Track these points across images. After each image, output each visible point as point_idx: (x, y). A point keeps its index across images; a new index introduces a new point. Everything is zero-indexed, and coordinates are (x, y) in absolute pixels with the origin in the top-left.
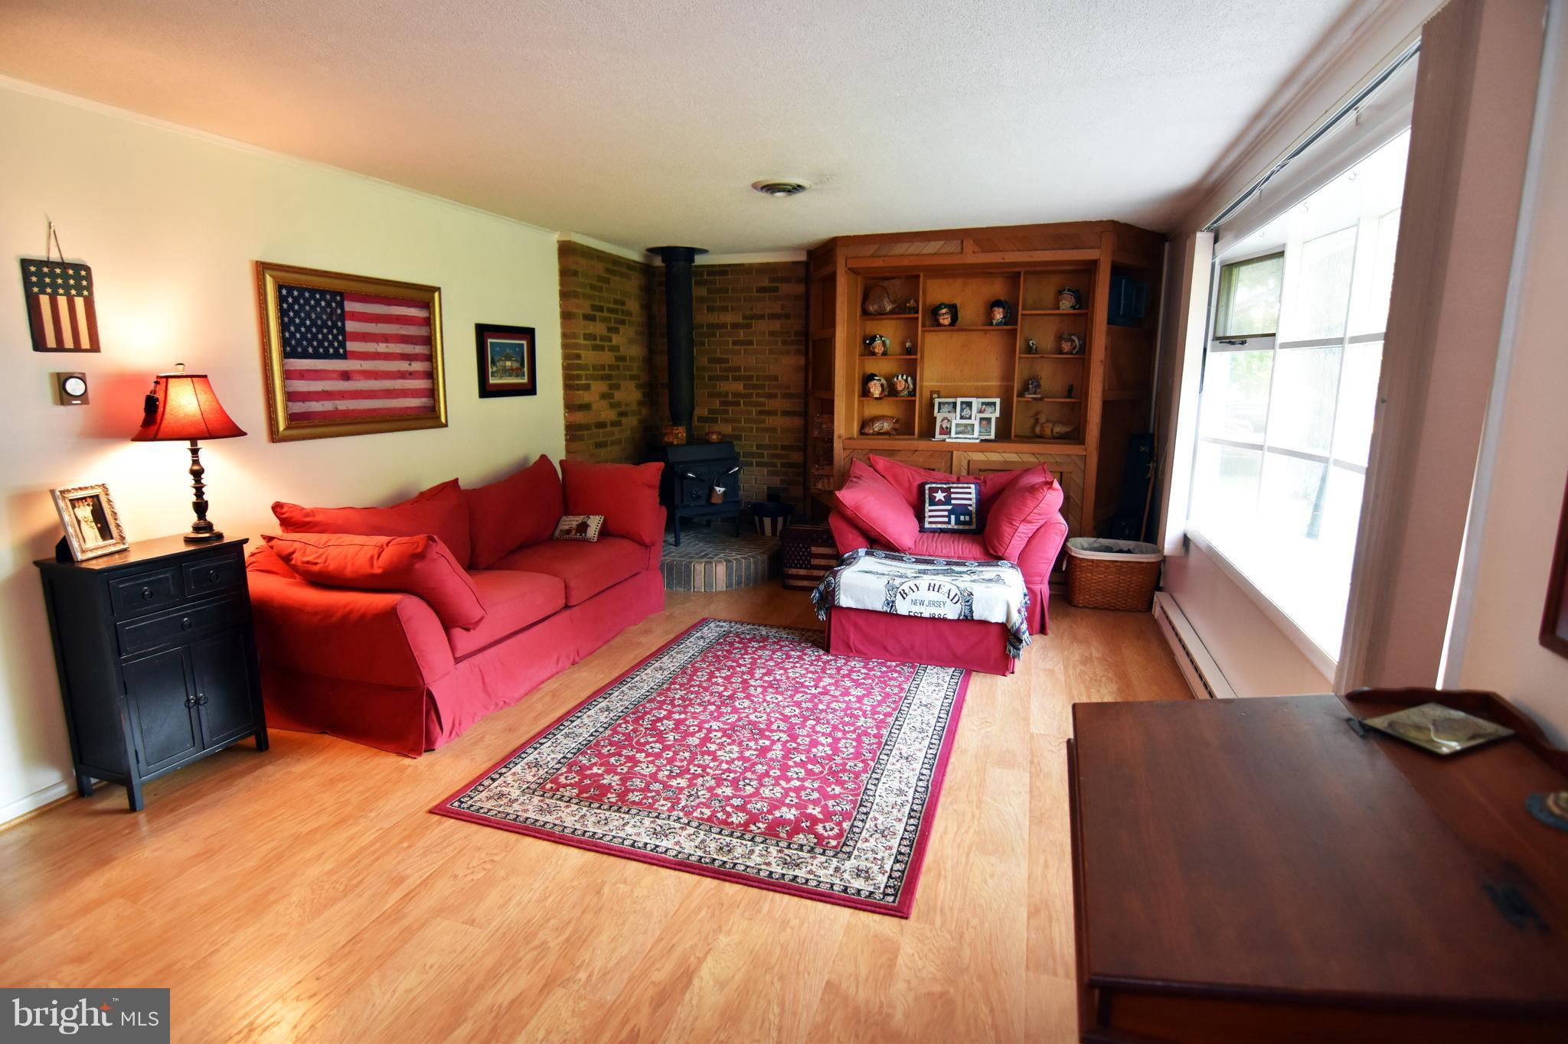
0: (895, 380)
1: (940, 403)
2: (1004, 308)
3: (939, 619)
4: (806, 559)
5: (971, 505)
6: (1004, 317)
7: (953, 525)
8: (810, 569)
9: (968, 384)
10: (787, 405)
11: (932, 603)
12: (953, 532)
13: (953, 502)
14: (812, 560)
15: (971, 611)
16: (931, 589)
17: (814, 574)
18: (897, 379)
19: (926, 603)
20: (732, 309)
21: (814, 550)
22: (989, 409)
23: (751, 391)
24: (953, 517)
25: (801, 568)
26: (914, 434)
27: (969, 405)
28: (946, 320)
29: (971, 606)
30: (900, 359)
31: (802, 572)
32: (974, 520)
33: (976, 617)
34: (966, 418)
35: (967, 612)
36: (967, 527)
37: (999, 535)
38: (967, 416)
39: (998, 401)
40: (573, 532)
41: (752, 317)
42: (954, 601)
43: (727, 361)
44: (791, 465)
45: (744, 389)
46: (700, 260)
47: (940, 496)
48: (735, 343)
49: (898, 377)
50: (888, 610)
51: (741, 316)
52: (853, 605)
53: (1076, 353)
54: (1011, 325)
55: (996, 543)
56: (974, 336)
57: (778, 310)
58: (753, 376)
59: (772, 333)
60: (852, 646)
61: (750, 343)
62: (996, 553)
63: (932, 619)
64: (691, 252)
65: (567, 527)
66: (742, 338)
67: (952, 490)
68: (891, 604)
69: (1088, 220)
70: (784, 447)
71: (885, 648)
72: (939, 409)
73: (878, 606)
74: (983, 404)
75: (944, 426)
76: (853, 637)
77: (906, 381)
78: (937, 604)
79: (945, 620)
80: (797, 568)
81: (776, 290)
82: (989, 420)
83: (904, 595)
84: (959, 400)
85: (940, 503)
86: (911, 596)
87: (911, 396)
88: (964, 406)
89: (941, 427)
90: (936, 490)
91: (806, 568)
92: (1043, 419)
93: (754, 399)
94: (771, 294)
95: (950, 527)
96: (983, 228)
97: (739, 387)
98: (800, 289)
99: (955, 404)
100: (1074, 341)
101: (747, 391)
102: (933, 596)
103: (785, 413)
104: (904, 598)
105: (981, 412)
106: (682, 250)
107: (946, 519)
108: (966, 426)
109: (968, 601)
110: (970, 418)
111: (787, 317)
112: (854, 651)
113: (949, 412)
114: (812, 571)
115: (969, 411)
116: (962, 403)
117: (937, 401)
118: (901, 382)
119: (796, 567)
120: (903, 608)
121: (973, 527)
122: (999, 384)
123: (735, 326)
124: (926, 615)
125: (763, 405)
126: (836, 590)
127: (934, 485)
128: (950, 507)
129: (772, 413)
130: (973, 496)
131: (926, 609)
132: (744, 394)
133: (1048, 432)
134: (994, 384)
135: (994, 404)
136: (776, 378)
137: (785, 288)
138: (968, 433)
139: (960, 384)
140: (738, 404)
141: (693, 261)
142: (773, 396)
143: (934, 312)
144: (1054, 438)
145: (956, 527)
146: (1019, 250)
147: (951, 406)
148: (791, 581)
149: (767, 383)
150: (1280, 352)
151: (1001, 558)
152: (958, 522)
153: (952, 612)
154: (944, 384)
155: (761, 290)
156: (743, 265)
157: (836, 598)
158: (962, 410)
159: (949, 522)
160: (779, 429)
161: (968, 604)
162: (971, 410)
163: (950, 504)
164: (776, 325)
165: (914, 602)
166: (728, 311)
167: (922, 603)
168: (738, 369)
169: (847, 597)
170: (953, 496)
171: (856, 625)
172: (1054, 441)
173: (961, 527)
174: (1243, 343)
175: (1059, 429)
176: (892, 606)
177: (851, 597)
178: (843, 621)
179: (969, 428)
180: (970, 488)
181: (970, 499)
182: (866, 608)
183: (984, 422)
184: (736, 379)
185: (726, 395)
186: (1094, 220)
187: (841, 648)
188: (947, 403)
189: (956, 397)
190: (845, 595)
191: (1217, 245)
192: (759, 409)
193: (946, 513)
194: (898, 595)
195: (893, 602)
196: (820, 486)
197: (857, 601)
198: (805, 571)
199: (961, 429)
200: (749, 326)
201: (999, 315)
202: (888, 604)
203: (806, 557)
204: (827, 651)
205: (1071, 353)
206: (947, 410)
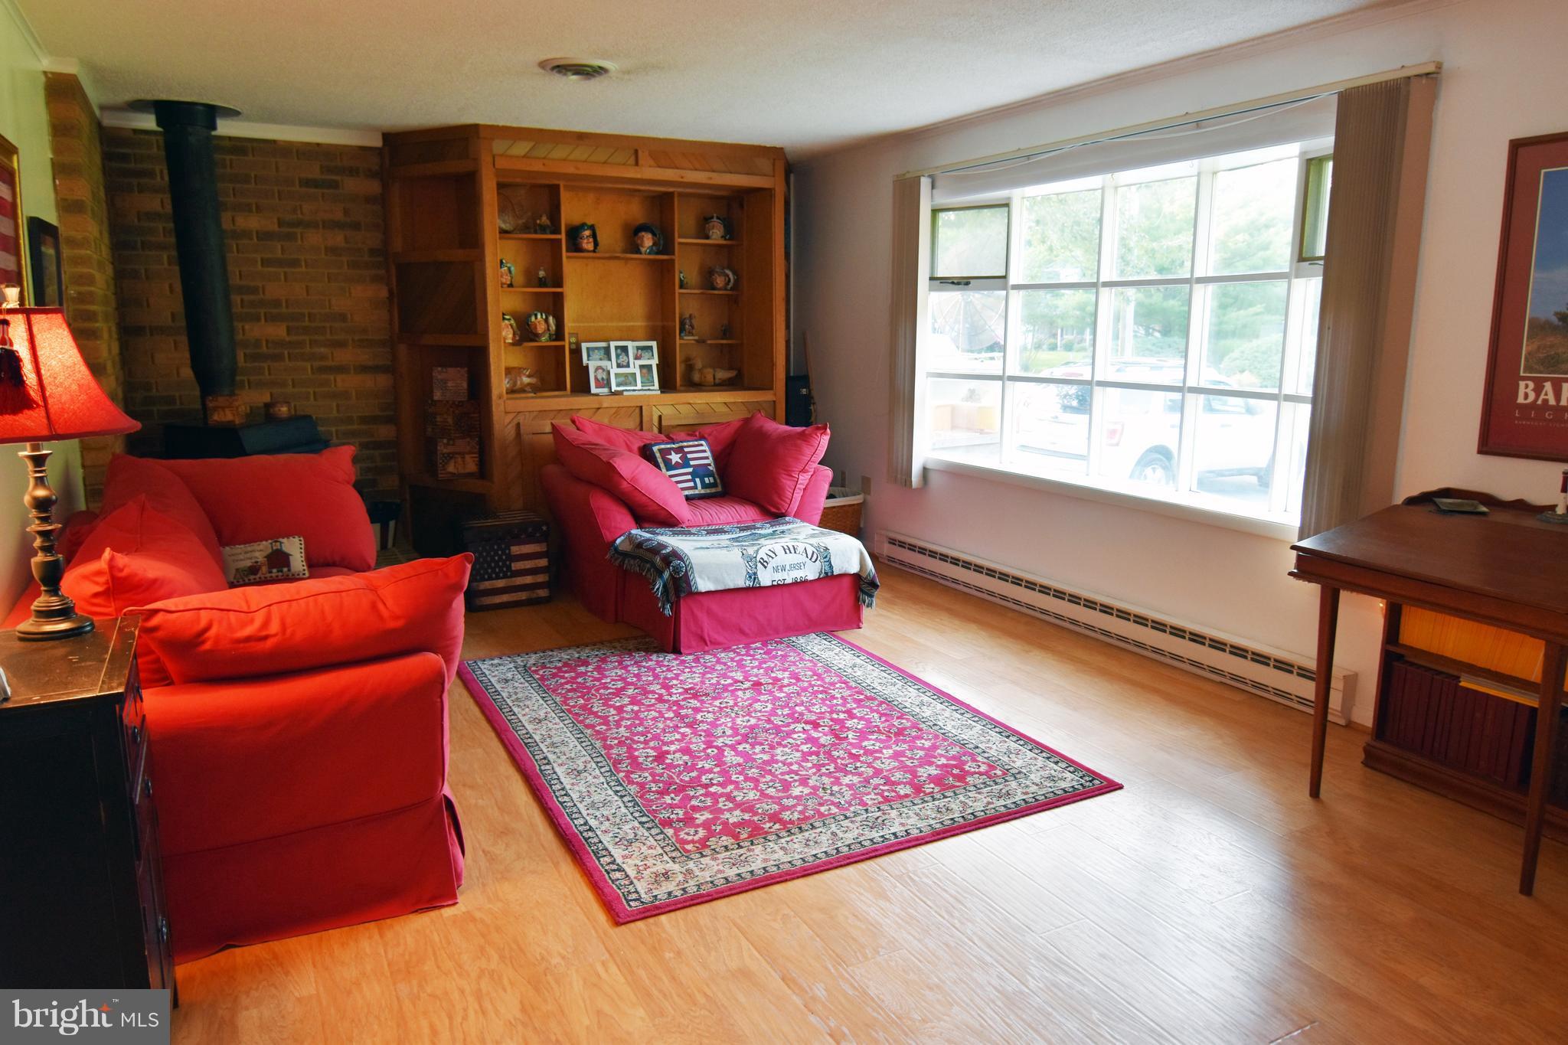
0: (533, 319)
1: (588, 349)
2: (654, 234)
3: (801, 582)
4: (504, 564)
5: (710, 465)
6: (654, 244)
7: (700, 490)
8: (511, 577)
9: (610, 324)
10: (364, 357)
11: (794, 567)
12: (701, 497)
13: (692, 463)
14: (513, 565)
15: (831, 567)
16: (788, 551)
17: (518, 583)
18: (536, 318)
19: (788, 568)
20: (258, 207)
21: (515, 550)
22: (646, 354)
23: (301, 338)
24: (698, 480)
25: (498, 578)
26: (565, 389)
27: (625, 349)
28: (588, 245)
29: (829, 561)
30: (524, 293)
31: (500, 583)
32: (718, 481)
33: (835, 573)
34: (623, 367)
35: (827, 568)
36: (713, 490)
37: (779, 490)
38: (625, 364)
39: (654, 344)
40: (264, 569)
41: (298, 224)
42: (813, 559)
43: (254, 290)
44: (378, 445)
45: (288, 334)
46: (225, 128)
47: (675, 458)
48: (266, 262)
49: (536, 316)
50: (751, 584)
51: (276, 220)
52: (711, 587)
53: (732, 289)
54: (667, 254)
55: (776, 499)
56: (613, 264)
57: (339, 216)
58: (303, 315)
59: (332, 250)
60: (707, 638)
61: (295, 263)
62: (778, 509)
63: (795, 584)
64: (211, 113)
65: (248, 563)
66: (279, 254)
67: (686, 450)
68: (753, 576)
69: (763, 144)
70: (364, 420)
71: (742, 632)
72: (589, 356)
73: (741, 582)
74: (638, 348)
75: (599, 377)
76: (709, 628)
77: (546, 321)
78: (798, 566)
79: (806, 581)
80: (493, 579)
81: (334, 185)
82: (649, 367)
83: (765, 565)
84: (613, 344)
85: (677, 466)
86: (772, 563)
87: (556, 340)
88: (619, 351)
89: (596, 379)
90: (668, 451)
91: (506, 576)
92: (699, 364)
93: (308, 349)
94: (325, 191)
95: (697, 492)
96: (660, 139)
97: (279, 331)
98: (374, 187)
99: (607, 350)
100: (728, 276)
101: (293, 338)
102: (792, 559)
103: (364, 369)
104: (765, 567)
105: (637, 358)
106: (201, 108)
107: (691, 484)
108: (626, 375)
109: (826, 557)
110: (628, 366)
111: (356, 226)
112: (708, 643)
113: (601, 359)
114: (514, 579)
115: (625, 358)
116: (617, 348)
117: (584, 346)
118: (540, 322)
119: (490, 578)
120: (766, 578)
121: (719, 489)
122: (644, 324)
123: (265, 236)
124: (789, 581)
125: (323, 358)
126: (689, 574)
127: (663, 446)
128: (690, 470)
129: (341, 369)
130: (708, 454)
131: (788, 574)
132: (290, 342)
133: (710, 378)
134: (639, 324)
135: (650, 348)
136: (343, 317)
137: (351, 185)
138: (630, 384)
139: (601, 324)
140: (278, 358)
141: (214, 128)
142: (341, 344)
143: (574, 233)
144: (715, 385)
145: (703, 492)
146: (696, 170)
147: (602, 352)
148: (483, 599)
149: (328, 325)
150: (1013, 293)
151: (783, 515)
152: (704, 486)
153: (811, 572)
154: (582, 325)
155: (307, 183)
156: (275, 142)
157: (692, 583)
158: (618, 356)
159: (695, 487)
160: (354, 394)
161: (827, 559)
162: (627, 355)
163: (689, 466)
164: (338, 239)
165: (776, 570)
166: (250, 211)
167: (784, 569)
168: (277, 303)
169: (704, 579)
170: (689, 456)
171: (709, 612)
172: (716, 388)
173: (708, 491)
174: (967, 284)
175: (722, 375)
176: (755, 578)
177: (709, 578)
178: (695, 611)
179: (630, 378)
180: (702, 445)
181: (707, 458)
182: (727, 587)
183: (645, 371)
184: (272, 319)
185: (257, 343)
186: (768, 146)
187: (694, 644)
188: (597, 348)
189: (607, 340)
190: (701, 577)
191: (934, 191)
192: (317, 364)
193: (689, 477)
194: (759, 565)
195: (755, 574)
196: (451, 468)
197: (716, 581)
198: (504, 580)
199: (621, 379)
200: (290, 237)
201: (648, 241)
202: (750, 577)
203: (504, 562)
204: (677, 651)
205: (726, 289)
206: (598, 357)
